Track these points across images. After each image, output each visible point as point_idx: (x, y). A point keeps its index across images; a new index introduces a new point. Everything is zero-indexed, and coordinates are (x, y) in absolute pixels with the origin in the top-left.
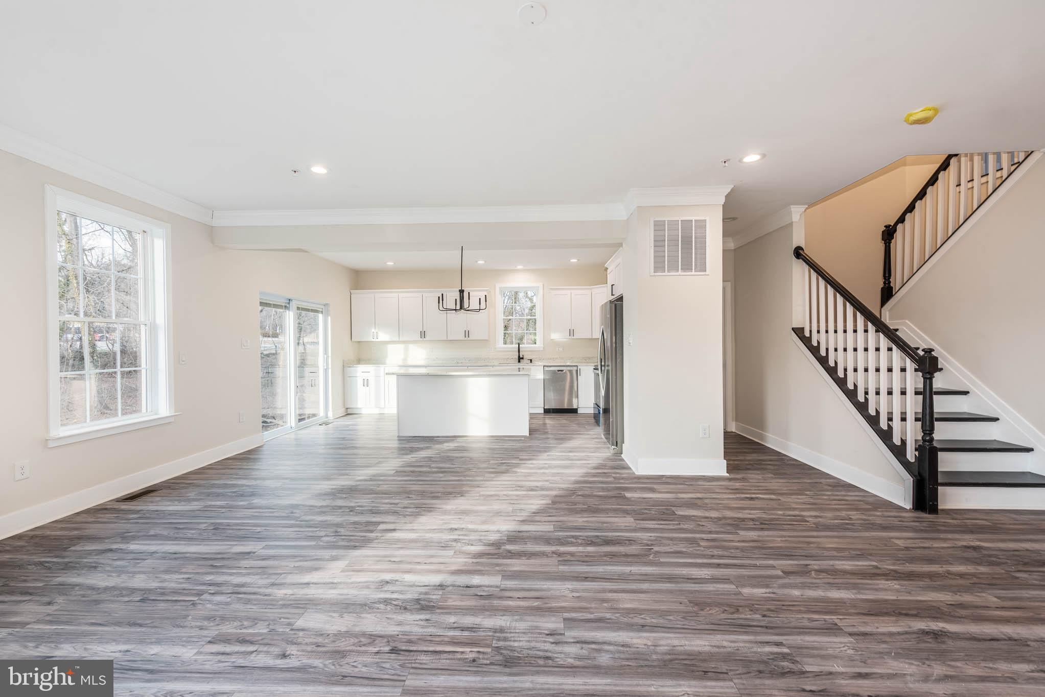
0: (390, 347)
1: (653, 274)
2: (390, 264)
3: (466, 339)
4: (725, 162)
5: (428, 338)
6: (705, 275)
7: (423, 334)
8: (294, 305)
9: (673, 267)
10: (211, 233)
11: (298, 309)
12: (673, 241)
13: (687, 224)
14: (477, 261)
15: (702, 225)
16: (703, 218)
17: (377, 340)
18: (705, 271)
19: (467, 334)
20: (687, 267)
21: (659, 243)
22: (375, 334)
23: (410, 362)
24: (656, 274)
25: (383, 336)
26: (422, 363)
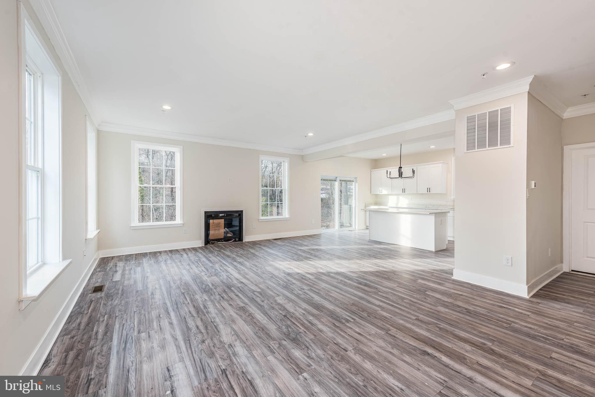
0: (390, 197)
1: (466, 151)
2: (384, 155)
3: (428, 193)
4: (484, 75)
5: (406, 193)
6: (510, 147)
7: (404, 191)
8: (338, 179)
9: (481, 145)
10: (303, 158)
11: (340, 180)
12: (482, 128)
13: (493, 114)
14: (429, 147)
15: (506, 112)
16: (509, 106)
17: (382, 194)
18: (510, 144)
19: (429, 190)
20: (493, 143)
21: (470, 130)
22: (381, 190)
23: (399, 206)
24: (468, 151)
25: (384, 192)
26: (406, 206)
